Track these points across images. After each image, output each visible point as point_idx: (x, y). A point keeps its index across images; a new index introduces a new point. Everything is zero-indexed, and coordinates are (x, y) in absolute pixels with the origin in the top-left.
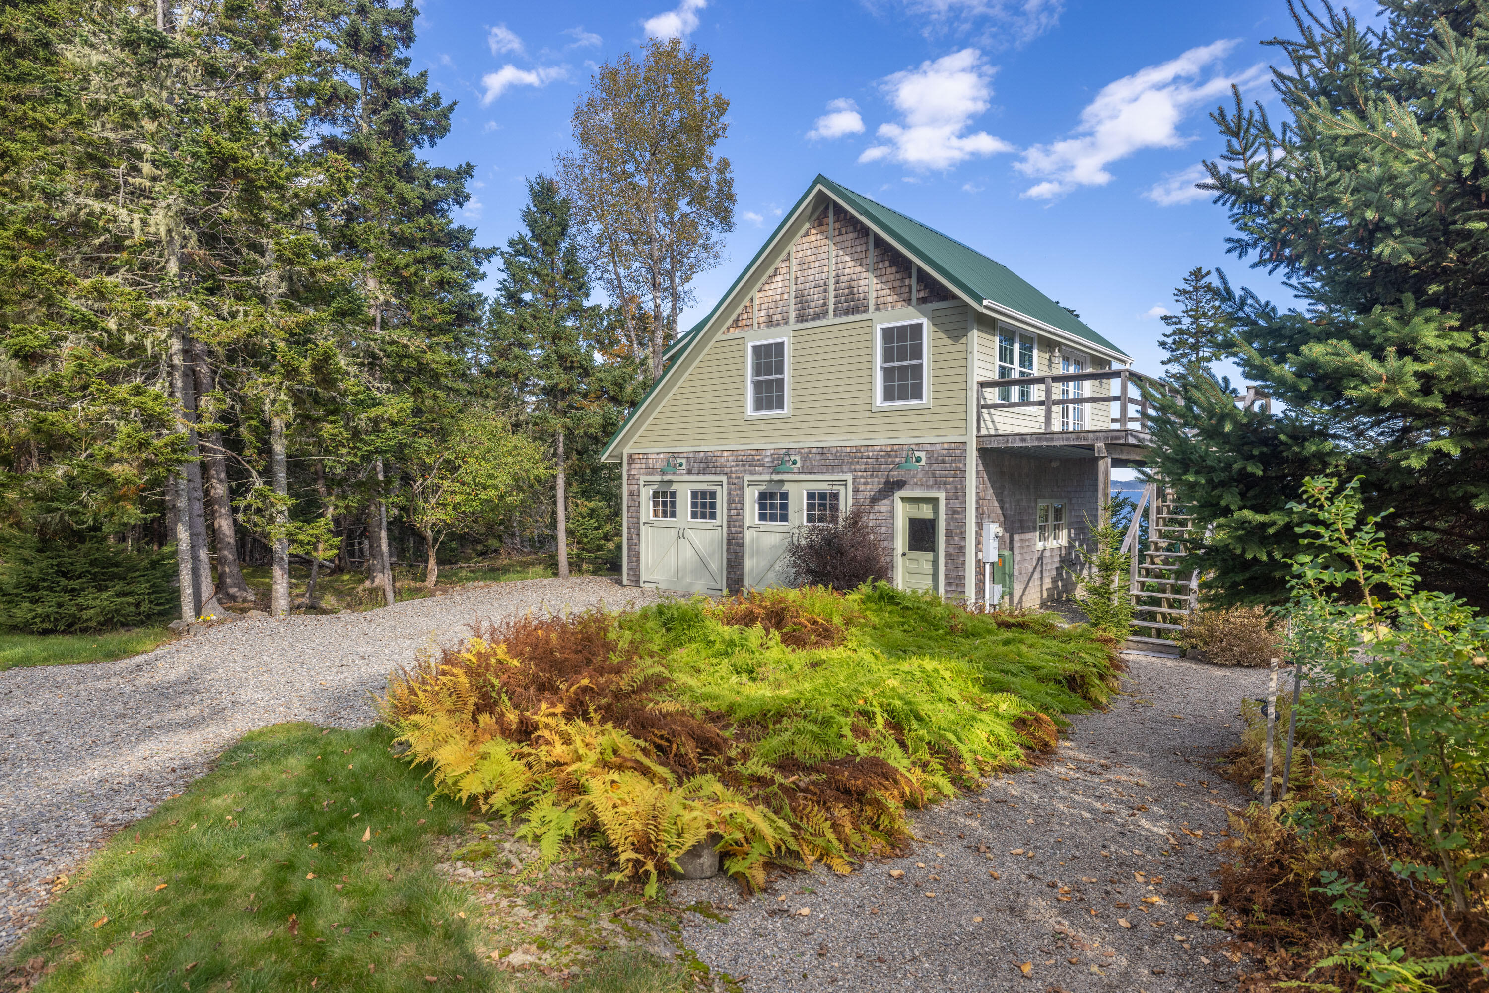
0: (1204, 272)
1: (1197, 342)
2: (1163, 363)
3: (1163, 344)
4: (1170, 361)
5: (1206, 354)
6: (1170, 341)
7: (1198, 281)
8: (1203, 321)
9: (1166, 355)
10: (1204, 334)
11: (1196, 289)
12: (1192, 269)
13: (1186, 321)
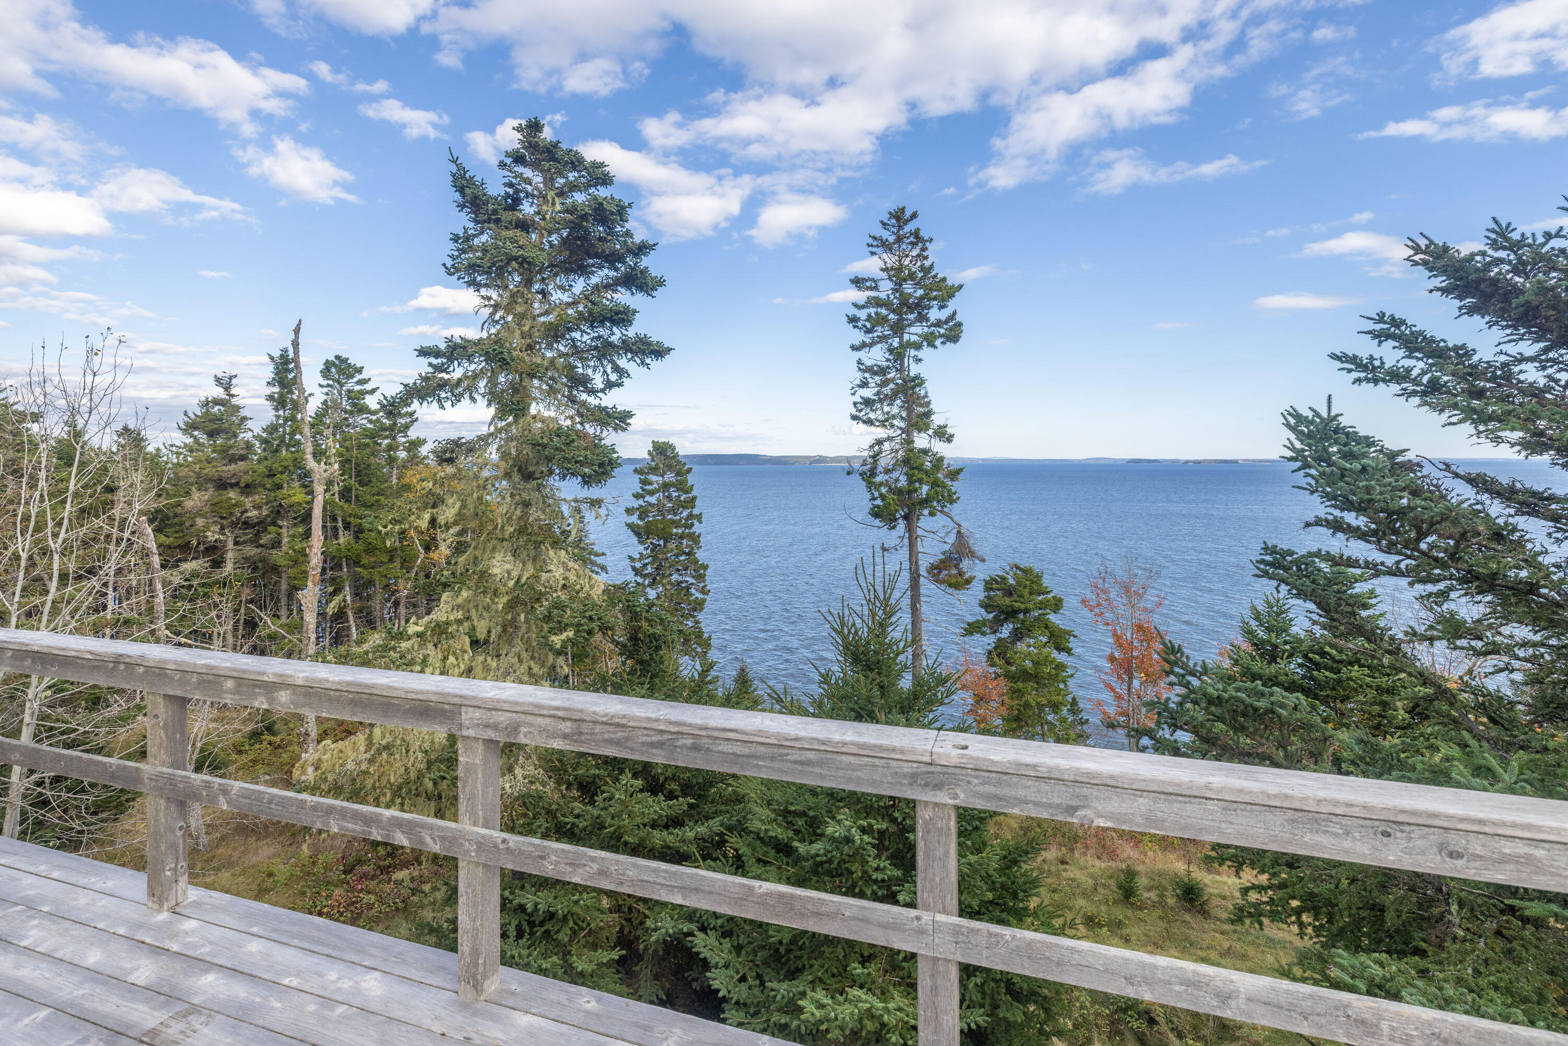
0: (908, 214)
1: (901, 320)
2: (854, 348)
3: (853, 320)
4: (863, 345)
5: (914, 338)
6: (862, 314)
7: (900, 227)
8: (908, 287)
9: (858, 337)
10: (911, 309)
11: (899, 240)
12: (893, 207)
13: (886, 288)
